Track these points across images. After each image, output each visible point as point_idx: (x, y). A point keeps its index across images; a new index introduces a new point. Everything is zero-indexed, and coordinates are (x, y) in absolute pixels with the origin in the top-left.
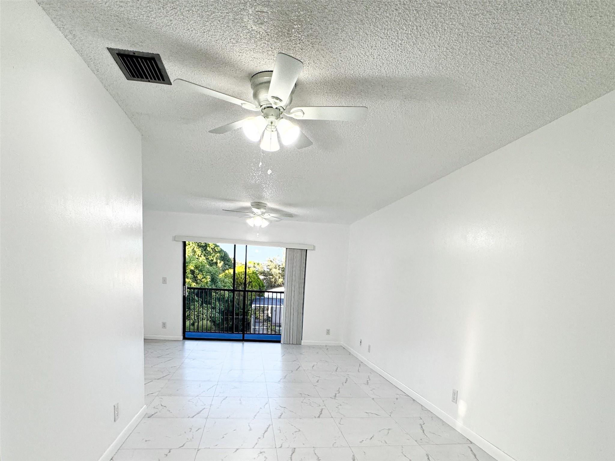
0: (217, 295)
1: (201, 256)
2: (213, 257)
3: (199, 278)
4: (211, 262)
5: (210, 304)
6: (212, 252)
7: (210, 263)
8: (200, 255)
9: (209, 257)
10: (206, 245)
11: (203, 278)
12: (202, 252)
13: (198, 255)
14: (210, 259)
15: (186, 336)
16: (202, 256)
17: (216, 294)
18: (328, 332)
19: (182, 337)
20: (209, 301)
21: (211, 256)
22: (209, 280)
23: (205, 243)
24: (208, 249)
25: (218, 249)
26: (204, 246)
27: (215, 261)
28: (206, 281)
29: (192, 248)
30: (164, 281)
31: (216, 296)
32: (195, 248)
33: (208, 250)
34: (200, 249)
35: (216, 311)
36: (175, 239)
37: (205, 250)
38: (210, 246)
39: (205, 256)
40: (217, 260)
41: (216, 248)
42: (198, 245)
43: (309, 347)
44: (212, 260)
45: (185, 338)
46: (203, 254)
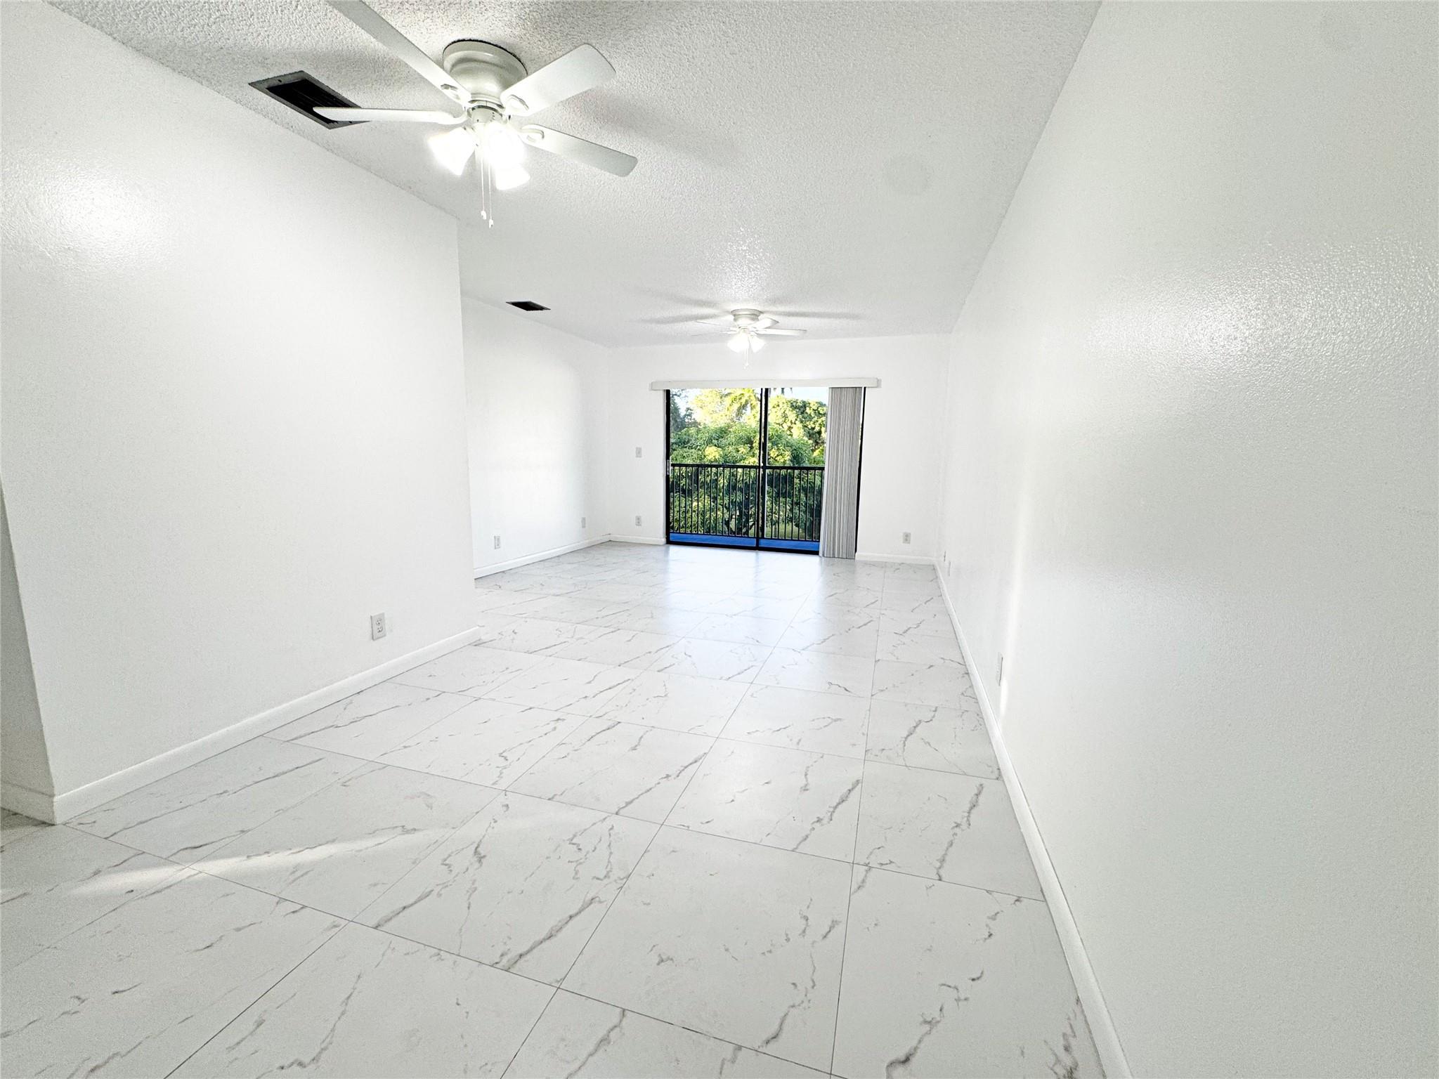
0: (802, 482)
1: (795, 424)
2: (814, 423)
3: (772, 455)
4: (811, 432)
5: (791, 496)
6: (813, 416)
7: (809, 432)
8: (793, 422)
9: (808, 423)
10: (805, 405)
11: (778, 455)
12: (797, 416)
13: (791, 422)
14: (809, 427)
15: (671, 539)
16: (797, 422)
17: (800, 481)
18: (907, 538)
19: (664, 540)
20: (789, 493)
21: (812, 422)
22: (789, 457)
23: (804, 402)
24: (808, 410)
25: (823, 410)
26: (801, 407)
27: (817, 429)
28: (782, 461)
29: (783, 411)
30: (639, 452)
31: (800, 484)
32: (787, 410)
33: (807, 413)
34: (795, 412)
35: (799, 509)
36: (653, 387)
37: (802, 413)
38: (811, 405)
39: (802, 422)
40: (821, 428)
41: (820, 408)
42: (792, 406)
43: (866, 564)
44: (813, 429)
45: (669, 542)
46: (798, 419)
